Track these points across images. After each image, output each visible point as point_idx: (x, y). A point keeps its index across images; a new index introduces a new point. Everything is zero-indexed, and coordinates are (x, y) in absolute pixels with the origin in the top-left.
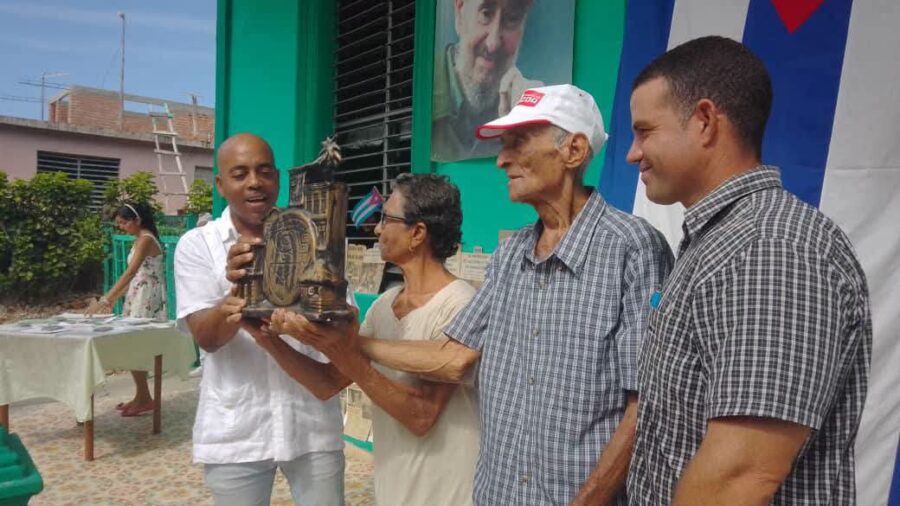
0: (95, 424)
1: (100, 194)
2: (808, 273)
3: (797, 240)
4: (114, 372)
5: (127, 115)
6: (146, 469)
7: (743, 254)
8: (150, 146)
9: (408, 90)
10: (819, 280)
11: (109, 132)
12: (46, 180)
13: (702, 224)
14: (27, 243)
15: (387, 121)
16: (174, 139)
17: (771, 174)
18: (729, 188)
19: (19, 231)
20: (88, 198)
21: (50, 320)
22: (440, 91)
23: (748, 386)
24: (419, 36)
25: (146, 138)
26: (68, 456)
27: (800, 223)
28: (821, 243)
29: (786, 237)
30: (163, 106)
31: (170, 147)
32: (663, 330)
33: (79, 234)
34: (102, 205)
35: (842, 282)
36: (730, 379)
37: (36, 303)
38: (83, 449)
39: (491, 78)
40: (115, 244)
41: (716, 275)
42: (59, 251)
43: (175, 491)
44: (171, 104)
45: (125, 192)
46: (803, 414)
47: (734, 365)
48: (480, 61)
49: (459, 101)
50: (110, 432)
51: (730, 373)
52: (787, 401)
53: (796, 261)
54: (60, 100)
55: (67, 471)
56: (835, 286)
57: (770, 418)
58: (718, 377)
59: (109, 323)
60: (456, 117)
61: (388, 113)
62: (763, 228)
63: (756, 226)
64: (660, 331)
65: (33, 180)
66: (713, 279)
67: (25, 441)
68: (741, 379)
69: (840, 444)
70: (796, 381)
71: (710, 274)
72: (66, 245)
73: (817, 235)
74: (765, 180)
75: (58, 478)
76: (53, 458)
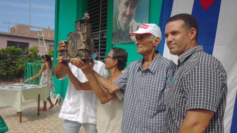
0: (22, 113)
1: (24, 52)
2: (212, 72)
3: (209, 63)
4: (27, 99)
5: (31, 31)
6: (35, 125)
7: (195, 67)
8: (37, 39)
9: (106, 25)
10: (215, 73)
11: (26, 36)
12: (9, 48)
13: (184, 60)
14: (4, 65)
15: (100, 33)
16: (43, 38)
17: (200, 47)
18: (190, 51)
19: (2, 62)
20: (21, 53)
21: (10, 85)
22: (114, 26)
23: (198, 101)
24: (108, 11)
25: (36, 37)
26: (14, 122)
27: (210, 59)
28: (215, 64)
29: (206, 62)
30: (41, 29)
31: (42, 40)
32: (174, 88)
33: (18, 63)
34: (24, 55)
35: (221, 74)
36: (193, 99)
37: (6, 81)
38: (19, 119)
39: (127, 22)
40: (28, 65)
41: (189, 73)
42: (13, 67)
43: (43, 131)
44: (43, 29)
45: (30, 51)
46: (212, 108)
47: (194, 96)
48: (125, 18)
49: (119, 28)
50: (26, 115)
51: (193, 98)
52: (208, 104)
53: (209, 69)
54: (13, 27)
55: (14, 125)
56: (219, 75)
57: (203, 109)
58: (190, 99)
59: (26, 86)
60: (118, 32)
61: (100, 31)
62: (200, 60)
63: (198, 60)
64: (173, 88)
65: (6, 48)
66: (188, 74)
67: (3, 118)
68: (196, 99)
69: (219, 117)
70: (210, 99)
71: (187, 73)
72: (15, 65)
73: (214, 62)
74: (199, 49)
75: (12, 127)
76: (11, 122)
